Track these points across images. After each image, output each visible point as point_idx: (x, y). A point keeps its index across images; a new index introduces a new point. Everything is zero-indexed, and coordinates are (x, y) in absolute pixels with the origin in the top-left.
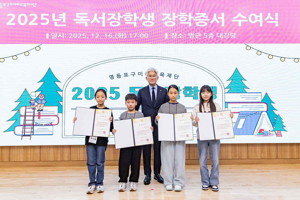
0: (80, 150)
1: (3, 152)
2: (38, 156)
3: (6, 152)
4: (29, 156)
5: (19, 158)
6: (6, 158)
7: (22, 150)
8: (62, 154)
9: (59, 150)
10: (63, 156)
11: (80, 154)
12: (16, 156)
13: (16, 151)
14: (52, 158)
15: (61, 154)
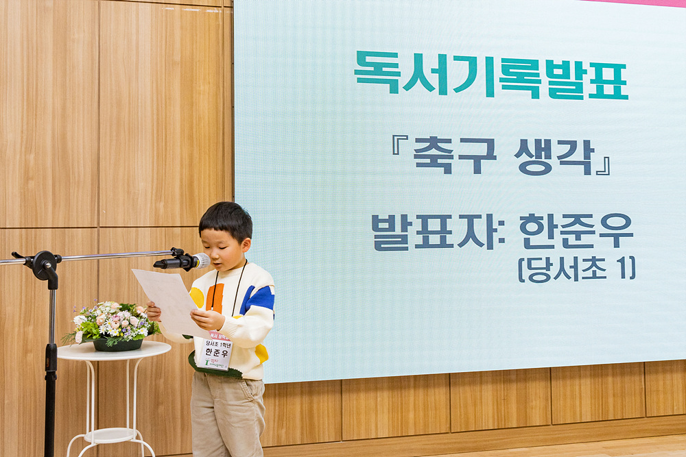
0: (580, 385)
1: (315, 406)
2: (444, 413)
3: (325, 404)
4: (411, 415)
5: (373, 427)
6: (327, 430)
7: (384, 397)
8: (524, 402)
9: (514, 389)
10: (526, 408)
11: (581, 398)
12: (363, 417)
13: (362, 400)
14: (491, 421)
15: (518, 402)
